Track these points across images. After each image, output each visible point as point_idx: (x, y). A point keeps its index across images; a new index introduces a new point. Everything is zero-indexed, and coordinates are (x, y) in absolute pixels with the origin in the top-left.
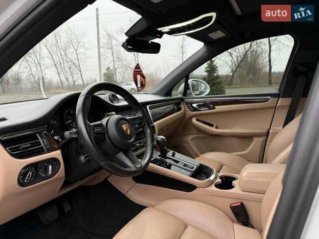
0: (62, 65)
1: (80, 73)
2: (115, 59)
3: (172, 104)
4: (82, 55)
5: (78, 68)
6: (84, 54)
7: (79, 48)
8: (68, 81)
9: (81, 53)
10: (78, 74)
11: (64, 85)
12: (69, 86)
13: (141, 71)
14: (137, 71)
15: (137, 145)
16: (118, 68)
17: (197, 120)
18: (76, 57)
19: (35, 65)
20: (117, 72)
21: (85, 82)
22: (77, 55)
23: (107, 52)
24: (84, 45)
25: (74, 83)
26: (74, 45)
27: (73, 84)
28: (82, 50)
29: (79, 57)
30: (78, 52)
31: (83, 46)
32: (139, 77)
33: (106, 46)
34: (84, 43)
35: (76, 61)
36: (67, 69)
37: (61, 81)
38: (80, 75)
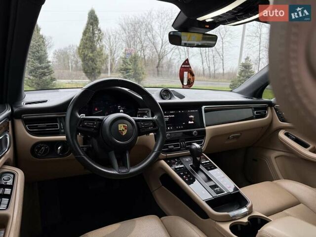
0: (207, 53)
1: (222, 62)
2: (262, 48)
3: (251, 108)
4: (227, 43)
5: (221, 56)
6: (230, 43)
7: (225, 37)
8: (210, 70)
9: (227, 42)
10: (220, 63)
11: (205, 73)
12: (210, 74)
13: (190, 67)
14: (184, 67)
15: (170, 147)
16: (263, 58)
17: (287, 134)
18: (221, 45)
19: (184, 53)
20: (261, 62)
21: (225, 71)
22: (223, 43)
23: (253, 41)
24: (232, 33)
25: (215, 71)
26: (221, 34)
27: (213, 72)
28: (229, 39)
29: (224, 45)
30: (224, 41)
31: (230, 34)
32: (186, 73)
33: (254, 35)
34: (232, 32)
35: (221, 50)
36: (211, 57)
37: (203, 68)
38: (222, 64)
